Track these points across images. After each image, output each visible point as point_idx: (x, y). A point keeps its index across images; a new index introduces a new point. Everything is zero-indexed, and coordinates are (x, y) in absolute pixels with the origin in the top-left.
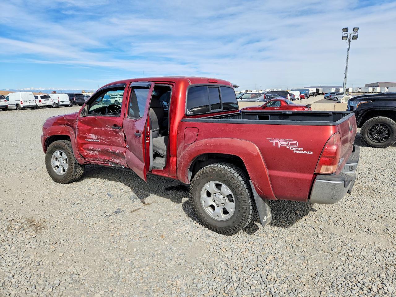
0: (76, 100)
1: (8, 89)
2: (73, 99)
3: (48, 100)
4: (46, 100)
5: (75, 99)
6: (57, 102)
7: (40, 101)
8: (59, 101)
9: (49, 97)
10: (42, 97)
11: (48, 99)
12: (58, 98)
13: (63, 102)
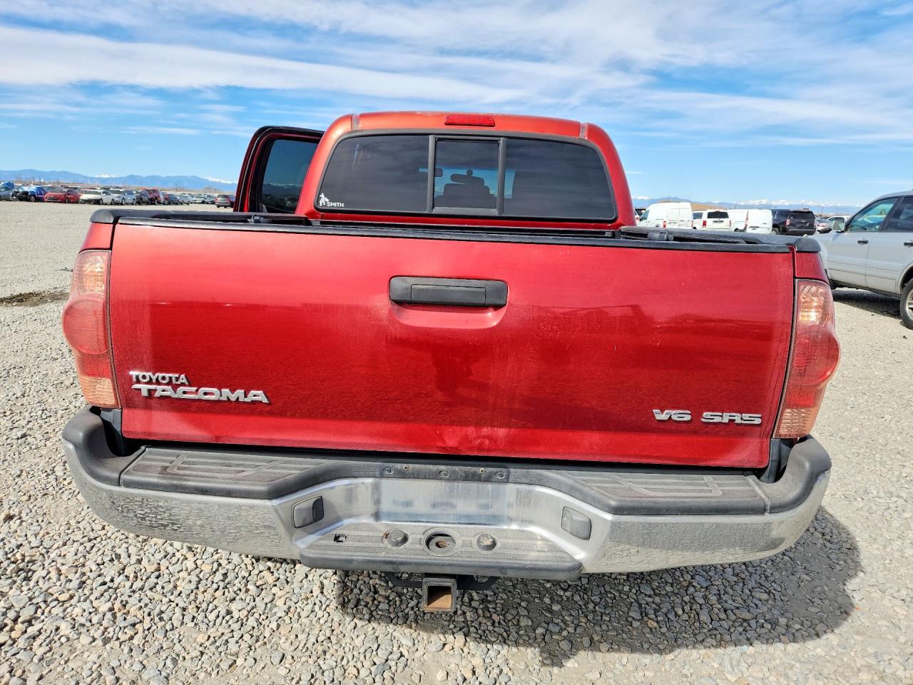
0: (790, 225)
1: (718, 202)
2: (785, 222)
3: (722, 221)
4: (717, 222)
5: (788, 223)
6: (741, 227)
7: (705, 224)
8: (746, 226)
9: (725, 215)
10: (710, 215)
11: (722, 219)
12: (747, 219)
13: (754, 228)
